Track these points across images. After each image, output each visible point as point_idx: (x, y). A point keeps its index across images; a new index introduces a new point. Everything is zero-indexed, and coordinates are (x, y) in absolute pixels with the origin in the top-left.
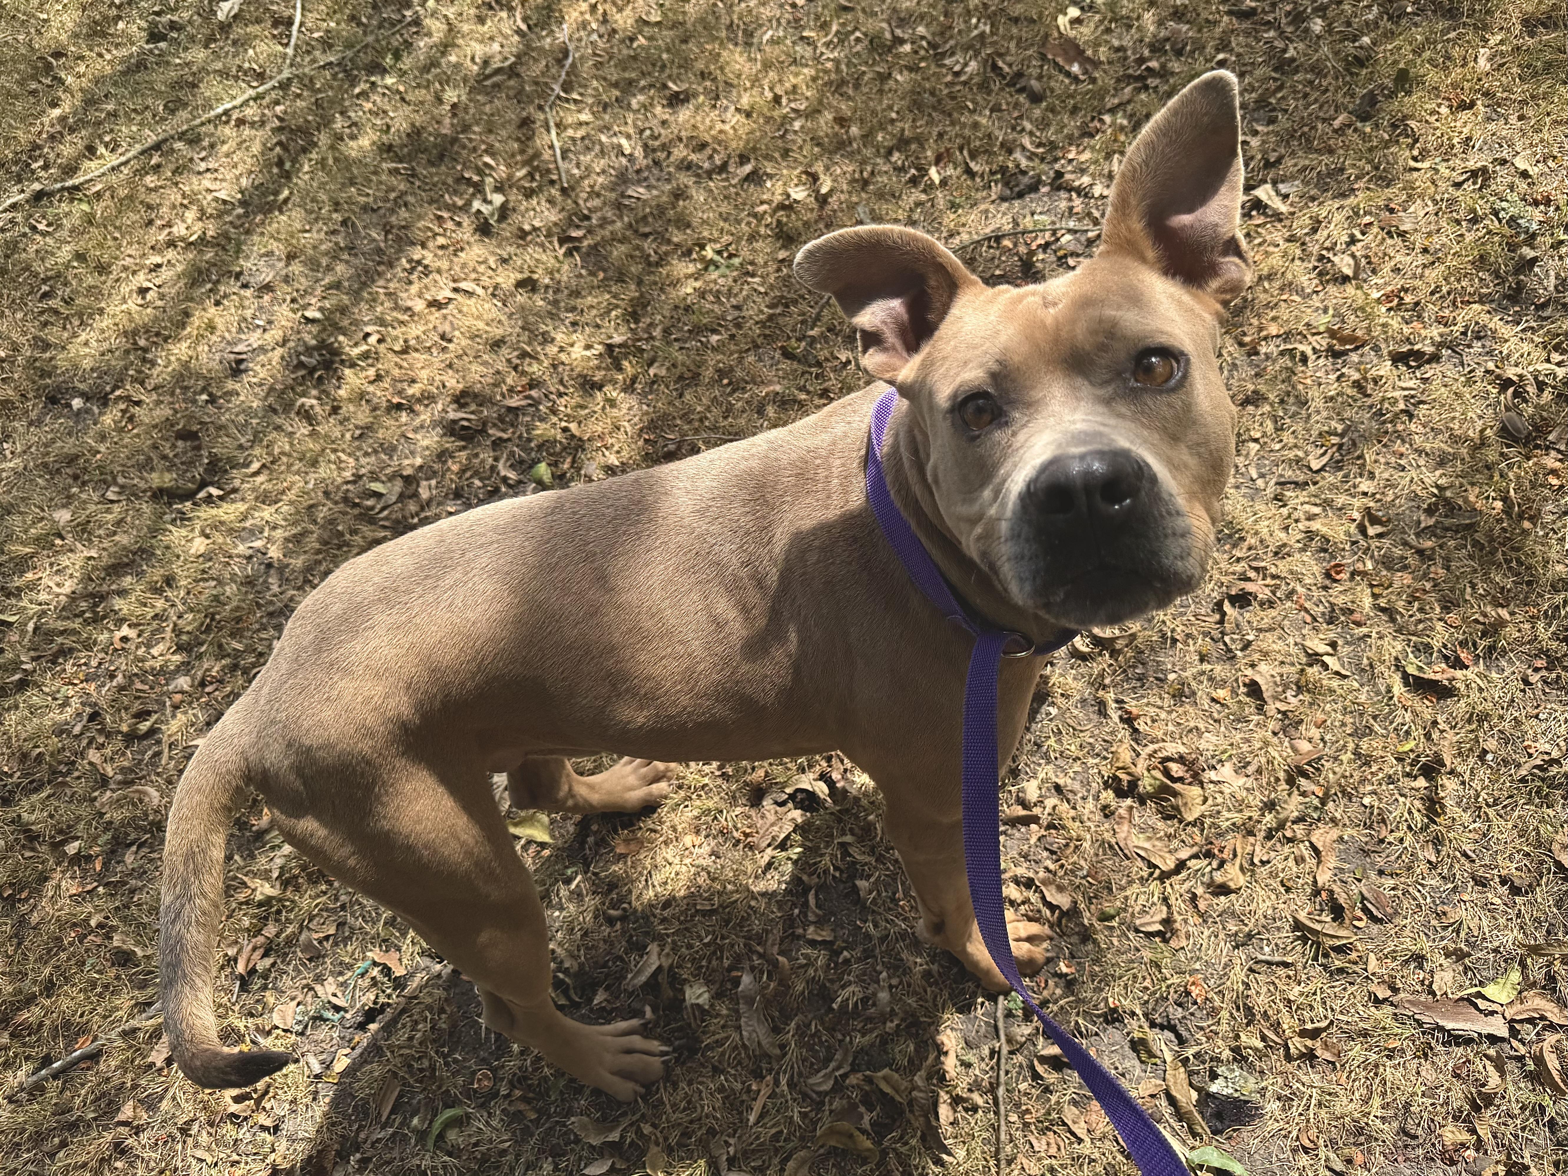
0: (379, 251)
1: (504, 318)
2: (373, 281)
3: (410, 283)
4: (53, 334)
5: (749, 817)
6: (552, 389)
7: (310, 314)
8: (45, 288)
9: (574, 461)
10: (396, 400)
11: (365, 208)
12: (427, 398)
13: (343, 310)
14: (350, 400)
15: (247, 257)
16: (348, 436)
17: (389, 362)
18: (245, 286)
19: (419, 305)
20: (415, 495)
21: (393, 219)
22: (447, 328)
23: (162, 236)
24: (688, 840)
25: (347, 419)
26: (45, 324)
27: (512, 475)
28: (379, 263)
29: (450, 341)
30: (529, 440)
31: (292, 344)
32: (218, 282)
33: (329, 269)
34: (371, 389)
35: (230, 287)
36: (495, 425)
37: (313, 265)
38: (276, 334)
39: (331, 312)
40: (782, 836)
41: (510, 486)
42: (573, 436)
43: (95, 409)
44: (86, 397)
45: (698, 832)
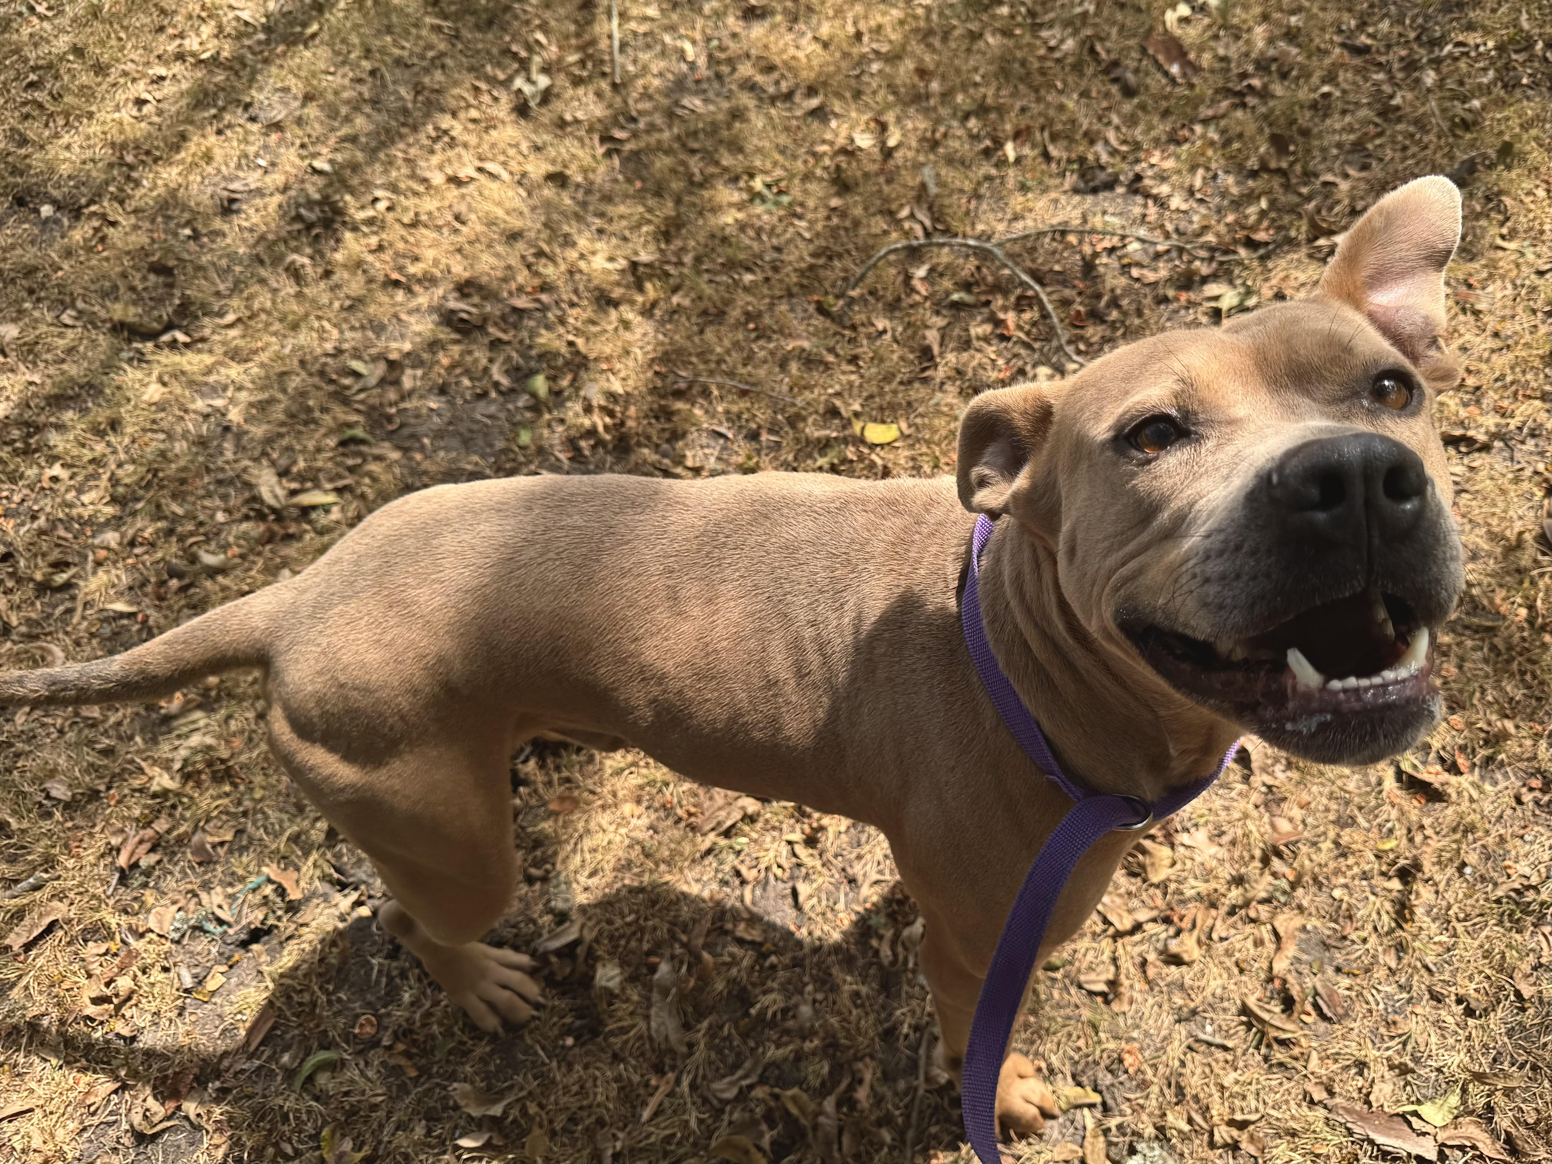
0: (405, 111)
1: (526, 210)
2: (393, 142)
3: (432, 152)
4: (33, 130)
5: (696, 795)
6: (565, 297)
7: (319, 164)
8: (33, 77)
9: (574, 380)
10: (395, 276)
11: (399, 62)
12: (428, 280)
13: (355, 167)
14: (345, 266)
15: (261, 89)
16: (337, 305)
17: (394, 234)
18: (253, 119)
19: (438, 179)
20: (397, 383)
21: (426, 80)
22: (463, 208)
23: (172, 48)
24: (628, 808)
25: (338, 286)
26: (26, 117)
27: (505, 381)
28: (404, 125)
29: (463, 223)
30: (530, 347)
31: (293, 193)
32: (223, 109)
33: (347, 119)
34: (370, 258)
35: (237, 117)
36: (496, 324)
37: (332, 112)
38: (277, 178)
39: (342, 167)
40: (729, 823)
41: (501, 393)
42: (578, 353)
43: (66, 222)
44: (58, 206)
45: (639, 802)
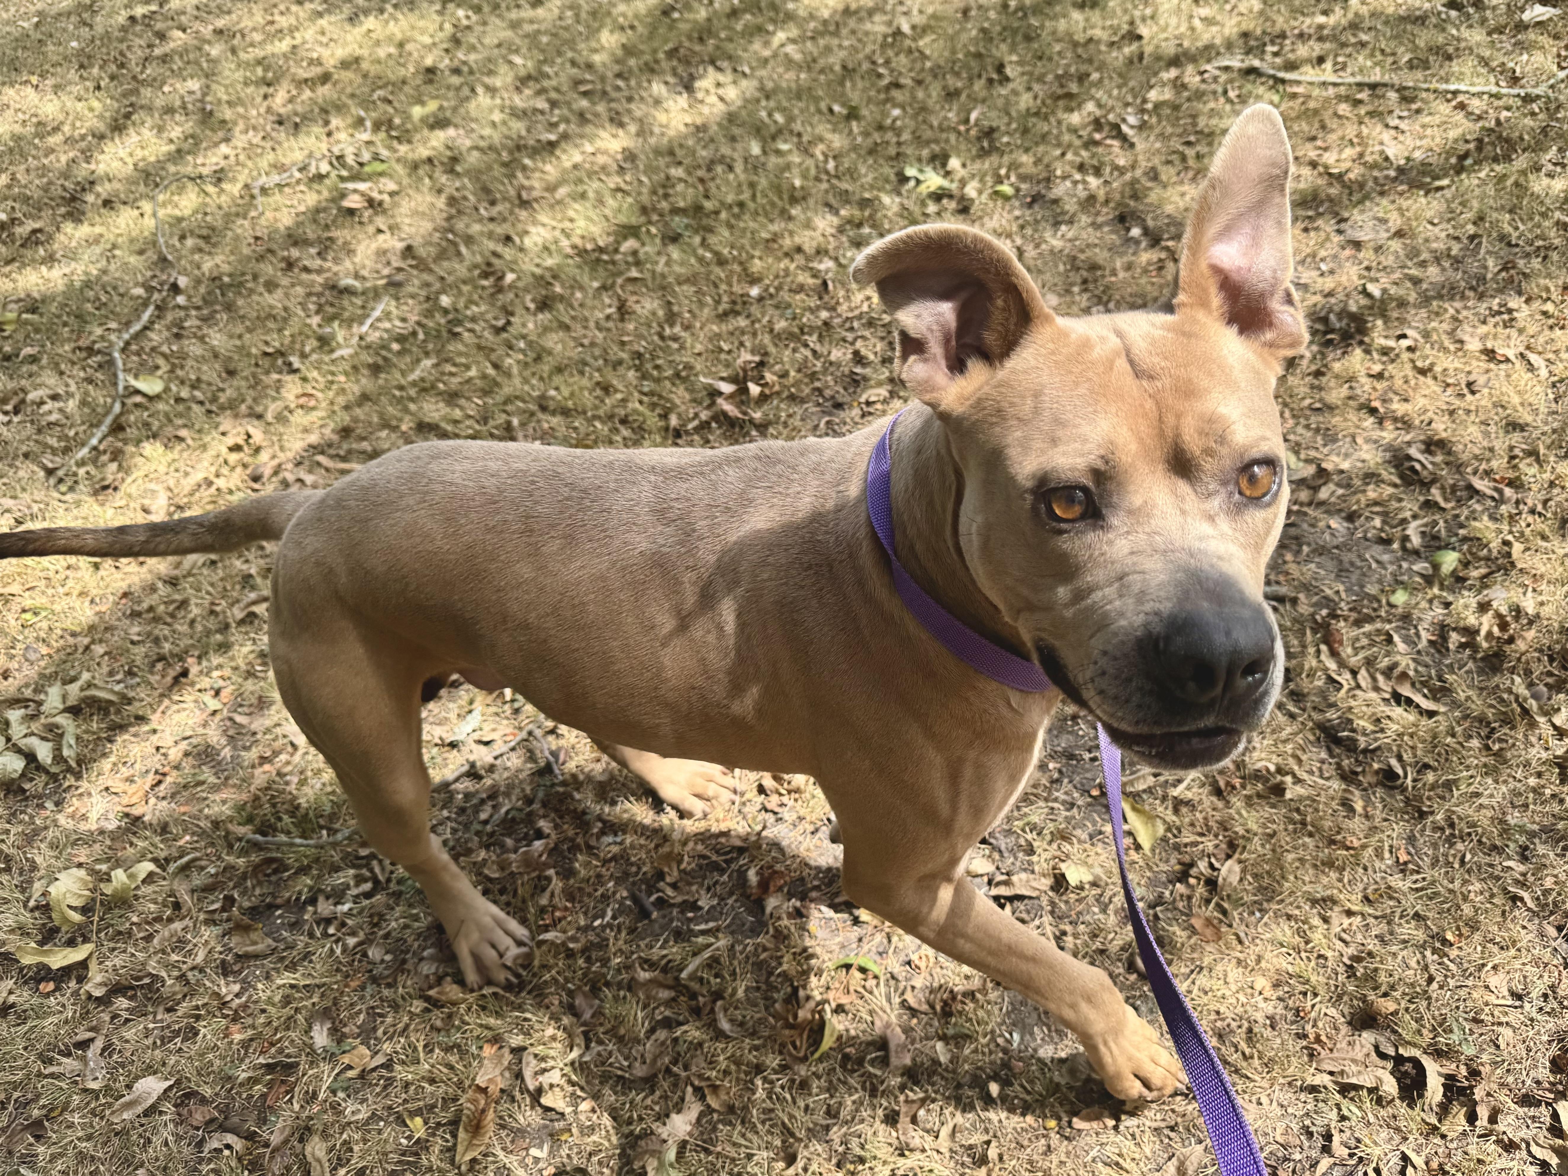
0: (1482, 279)
1: (1543, 409)
2: (1452, 299)
3: (1484, 322)
4: (1167, 173)
5: (1337, 1029)
6: (1530, 502)
7: (1372, 288)
8: (1192, 138)
9: (1486, 576)
10: (1376, 404)
11: (1503, 238)
12: (1404, 423)
13: (1402, 304)
14: (1337, 377)
15: (1362, 212)
16: (1307, 402)
17: (1400, 371)
18: (1340, 232)
19: (1474, 345)
20: (1315, 489)
21: (1521, 263)
22: (1481, 380)
23: (1313, 154)
25: (1320, 389)
26: (1168, 162)
27: (1416, 541)
28: (1472, 288)
29: (1473, 393)
30: (1462, 526)
31: (1333, 300)
32: (1320, 215)
33: (1423, 264)
34: (1364, 380)
35: (1327, 225)
36: (1443, 488)
37: (1413, 253)
38: (1328, 283)
39: (1392, 299)
40: (1354, 1081)
41: (1404, 548)
42: (1509, 555)
43: (1143, 244)
44: (1146, 232)
45: (1276, 985)
